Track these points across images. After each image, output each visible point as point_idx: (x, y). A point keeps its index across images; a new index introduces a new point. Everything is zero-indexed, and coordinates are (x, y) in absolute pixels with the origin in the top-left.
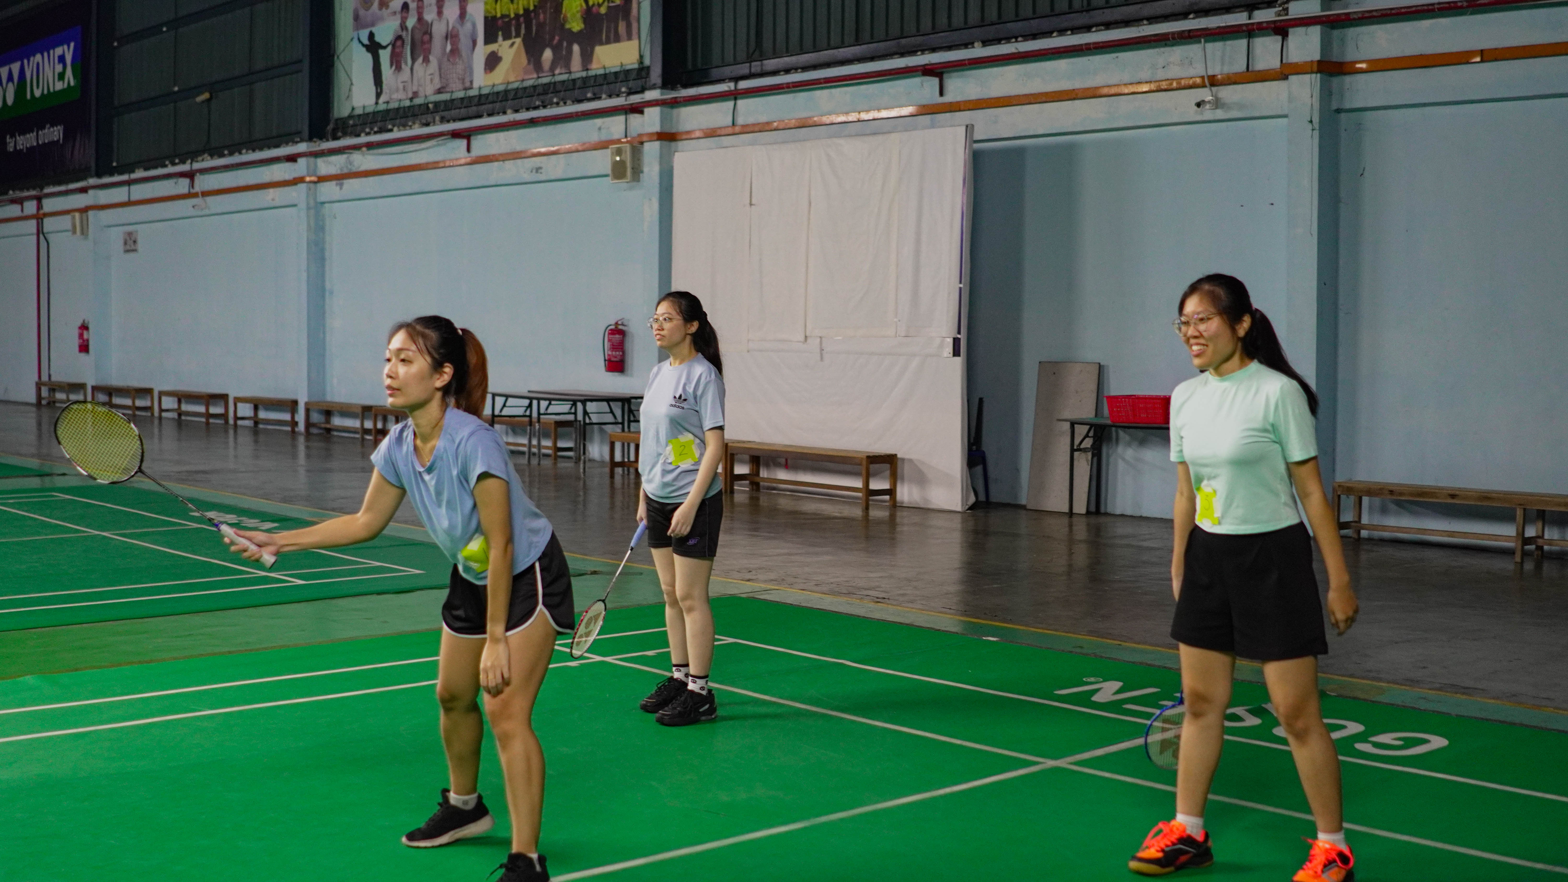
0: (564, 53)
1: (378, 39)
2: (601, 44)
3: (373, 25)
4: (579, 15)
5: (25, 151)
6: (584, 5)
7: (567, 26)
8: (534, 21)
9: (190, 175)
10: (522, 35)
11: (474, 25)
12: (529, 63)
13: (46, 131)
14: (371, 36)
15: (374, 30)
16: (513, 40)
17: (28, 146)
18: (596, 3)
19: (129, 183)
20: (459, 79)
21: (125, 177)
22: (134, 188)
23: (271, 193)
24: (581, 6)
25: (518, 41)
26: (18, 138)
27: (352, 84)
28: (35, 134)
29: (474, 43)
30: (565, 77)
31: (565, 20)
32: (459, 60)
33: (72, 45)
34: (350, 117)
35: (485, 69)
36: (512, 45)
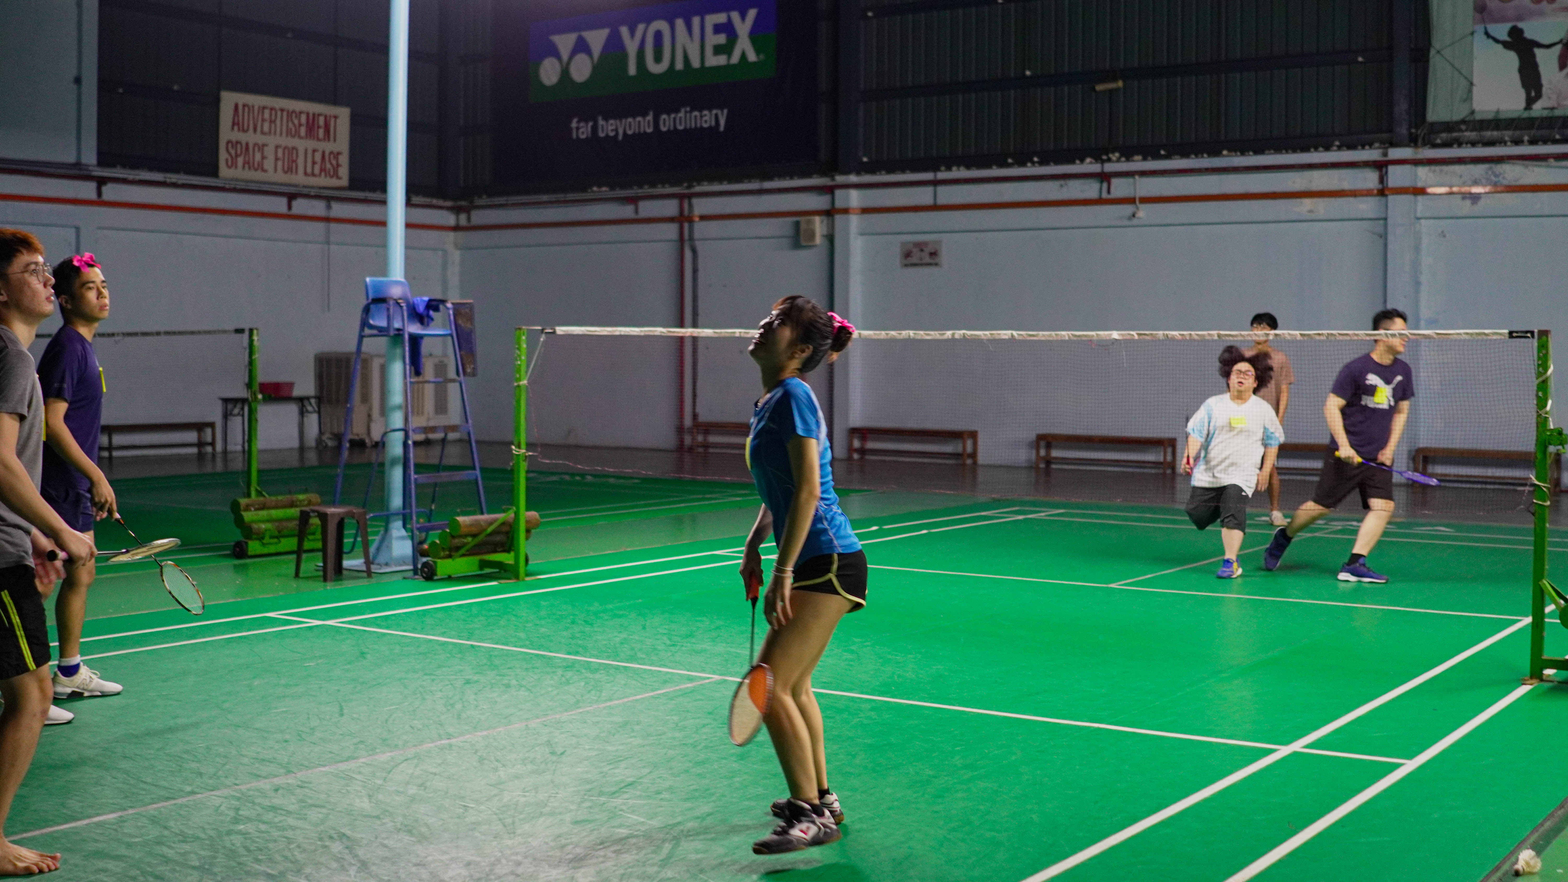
1: (1528, 35)
3: (1520, 18)
5: (620, 137)
9: (1104, 177)
13: (681, 114)
14: (1516, 32)
15: (1520, 25)
17: (630, 132)
19: (935, 183)
21: (928, 176)
22: (941, 189)
23: (1308, 203)
26: (601, 122)
27: (1472, 84)
28: (650, 118)
33: (752, 13)
34: (1463, 121)
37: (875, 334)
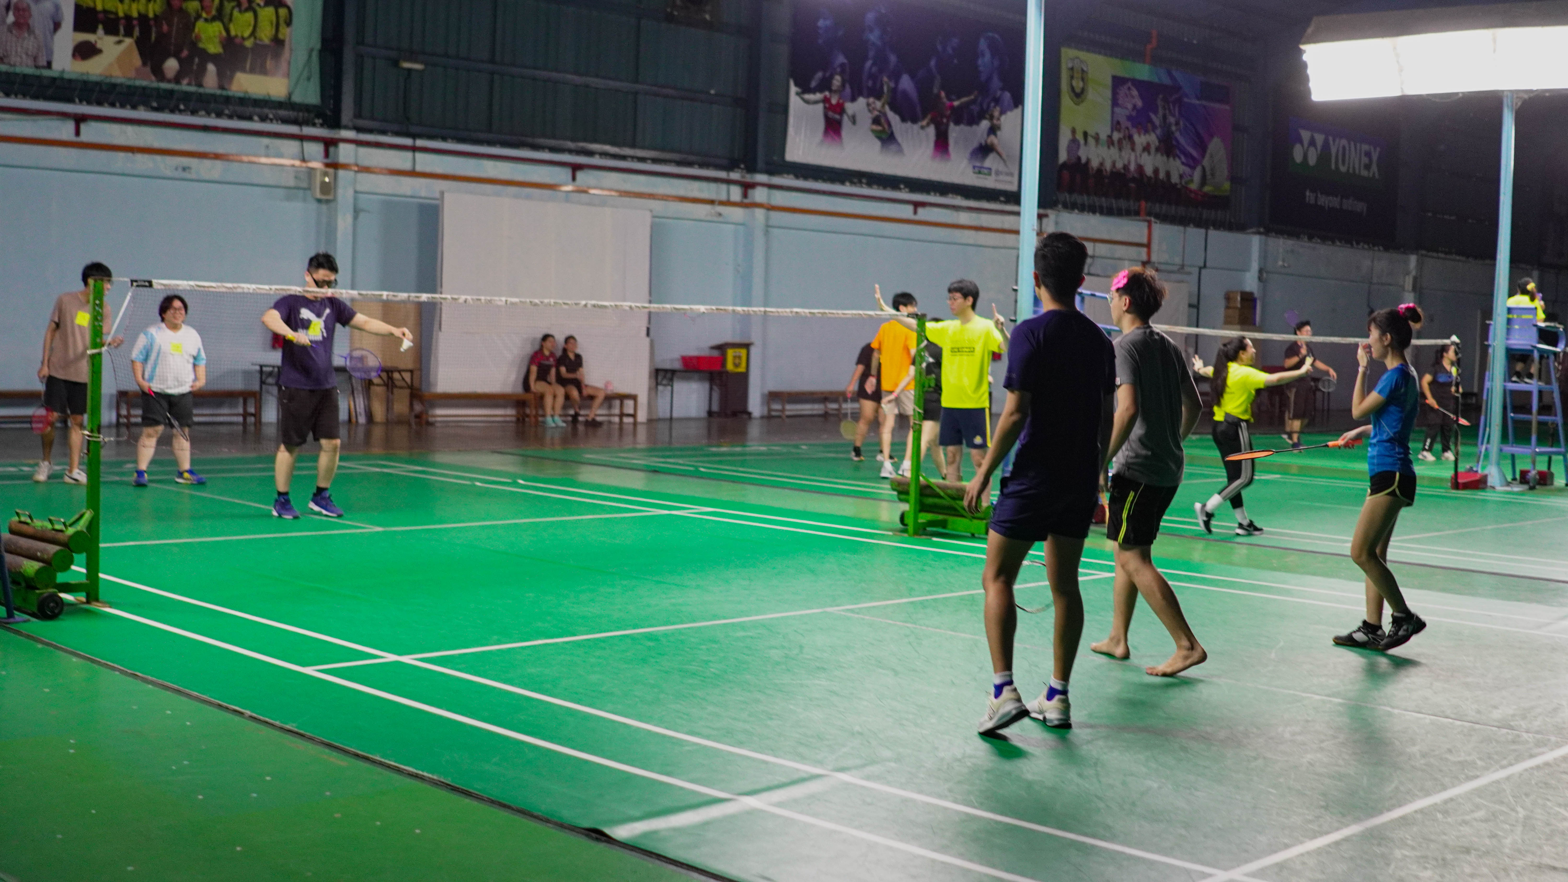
0: (195, 67)
2: (244, 70)
4: (217, 40)
6: (224, 34)
7: (201, 45)
8: (154, 29)
10: (135, 37)
11: (57, 8)
12: (144, 64)
16: (121, 38)
18: (239, 34)
20: (27, 54)
24: (220, 33)
25: (128, 41)
29: (57, 26)
30: (193, 89)
31: (198, 38)
32: (29, 35)
35: (74, 56)
36: (119, 42)
37: (521, 302)
